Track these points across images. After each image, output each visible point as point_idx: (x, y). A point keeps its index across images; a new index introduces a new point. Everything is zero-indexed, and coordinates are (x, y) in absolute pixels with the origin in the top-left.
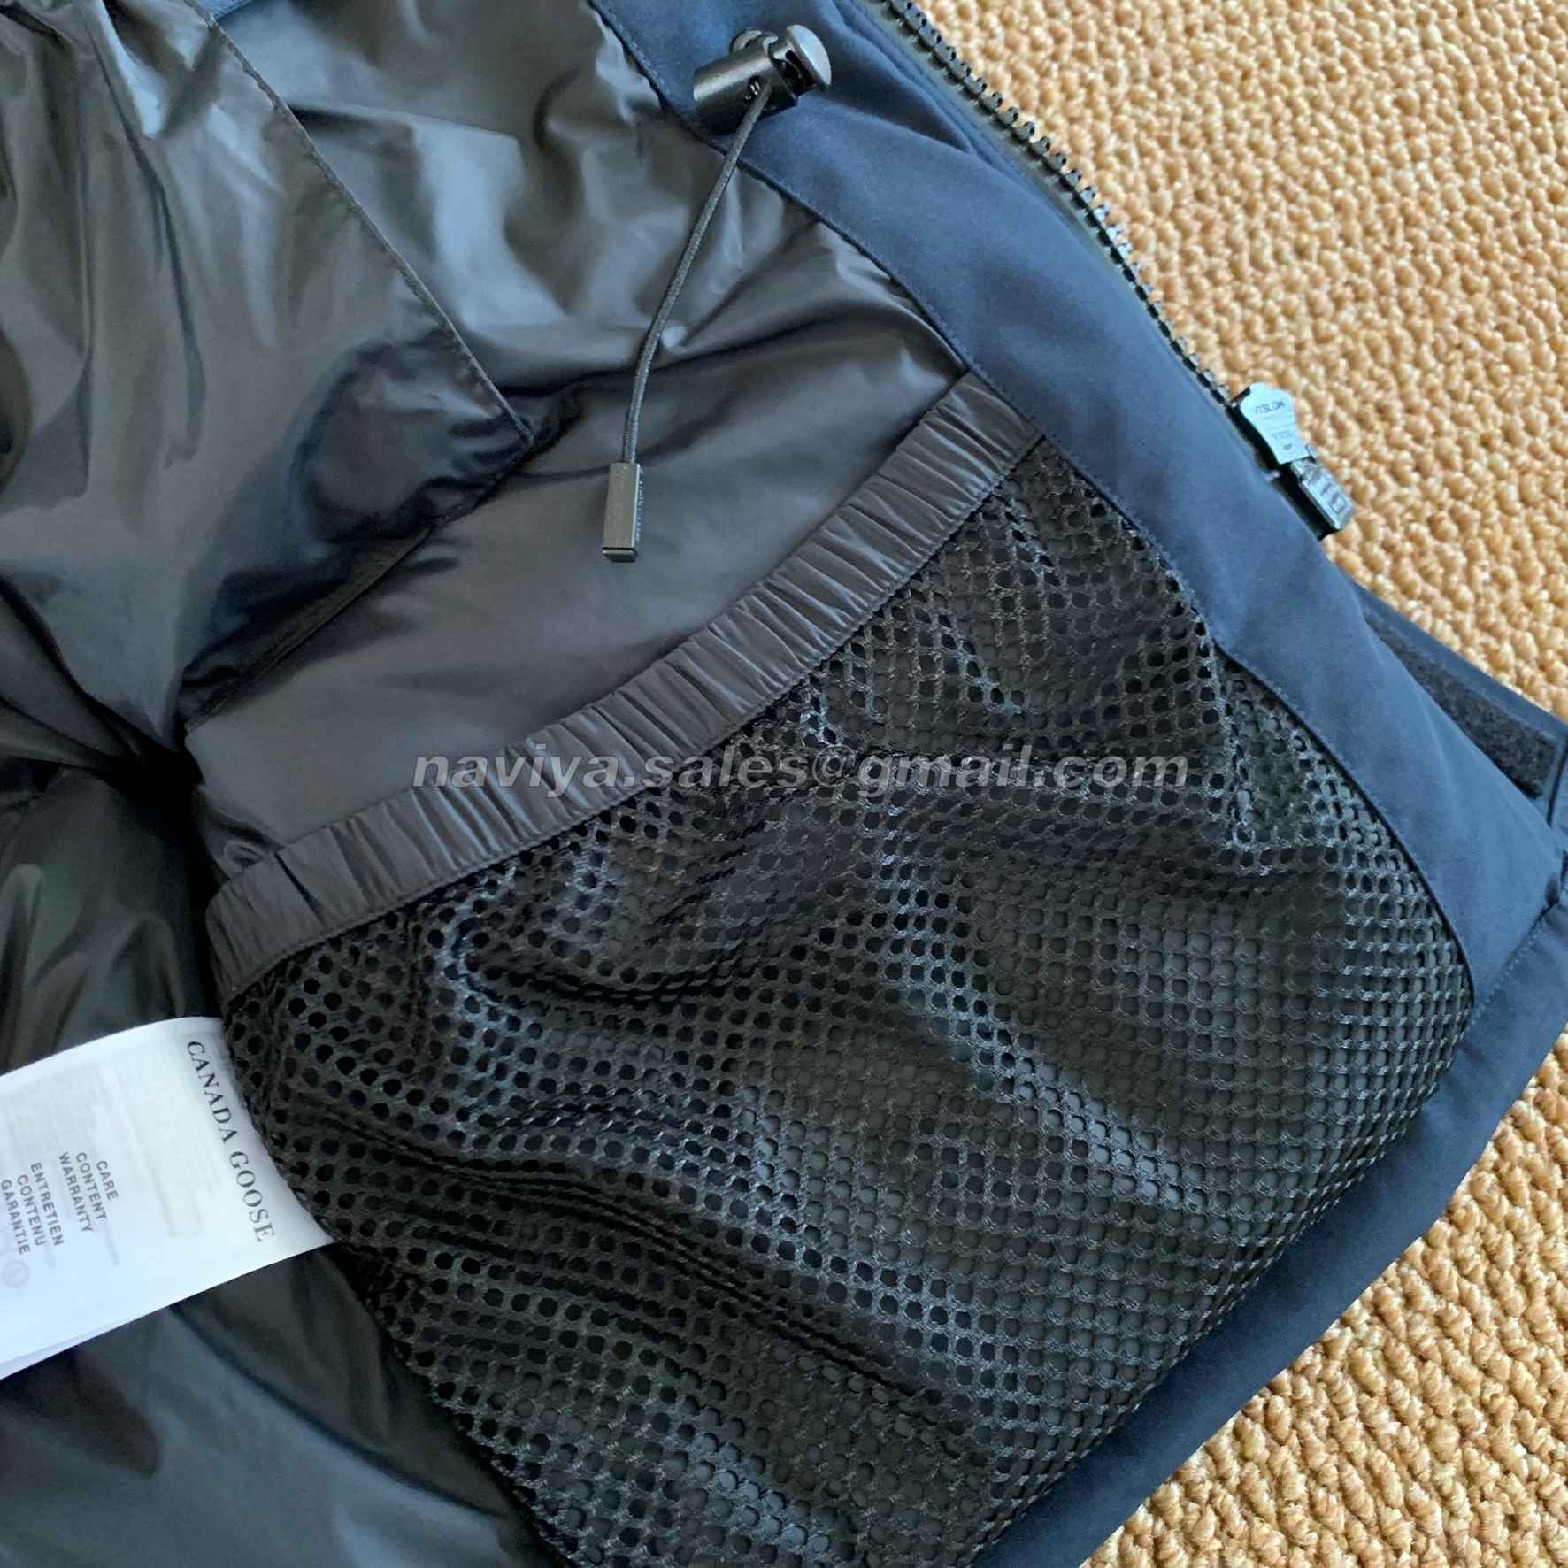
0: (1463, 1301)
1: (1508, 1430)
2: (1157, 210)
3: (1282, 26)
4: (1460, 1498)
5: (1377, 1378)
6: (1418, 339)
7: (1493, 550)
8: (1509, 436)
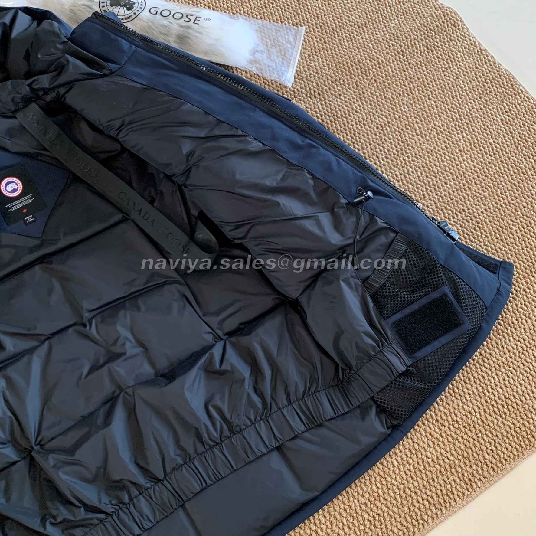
0: (493, 351)
1: (502, 368)
2: (420, 181)
3: (437, 140)
4: (496, 377)
5: (482, 363)
6: (468, 196)
7: (485, 231)
8: (486, 210)
